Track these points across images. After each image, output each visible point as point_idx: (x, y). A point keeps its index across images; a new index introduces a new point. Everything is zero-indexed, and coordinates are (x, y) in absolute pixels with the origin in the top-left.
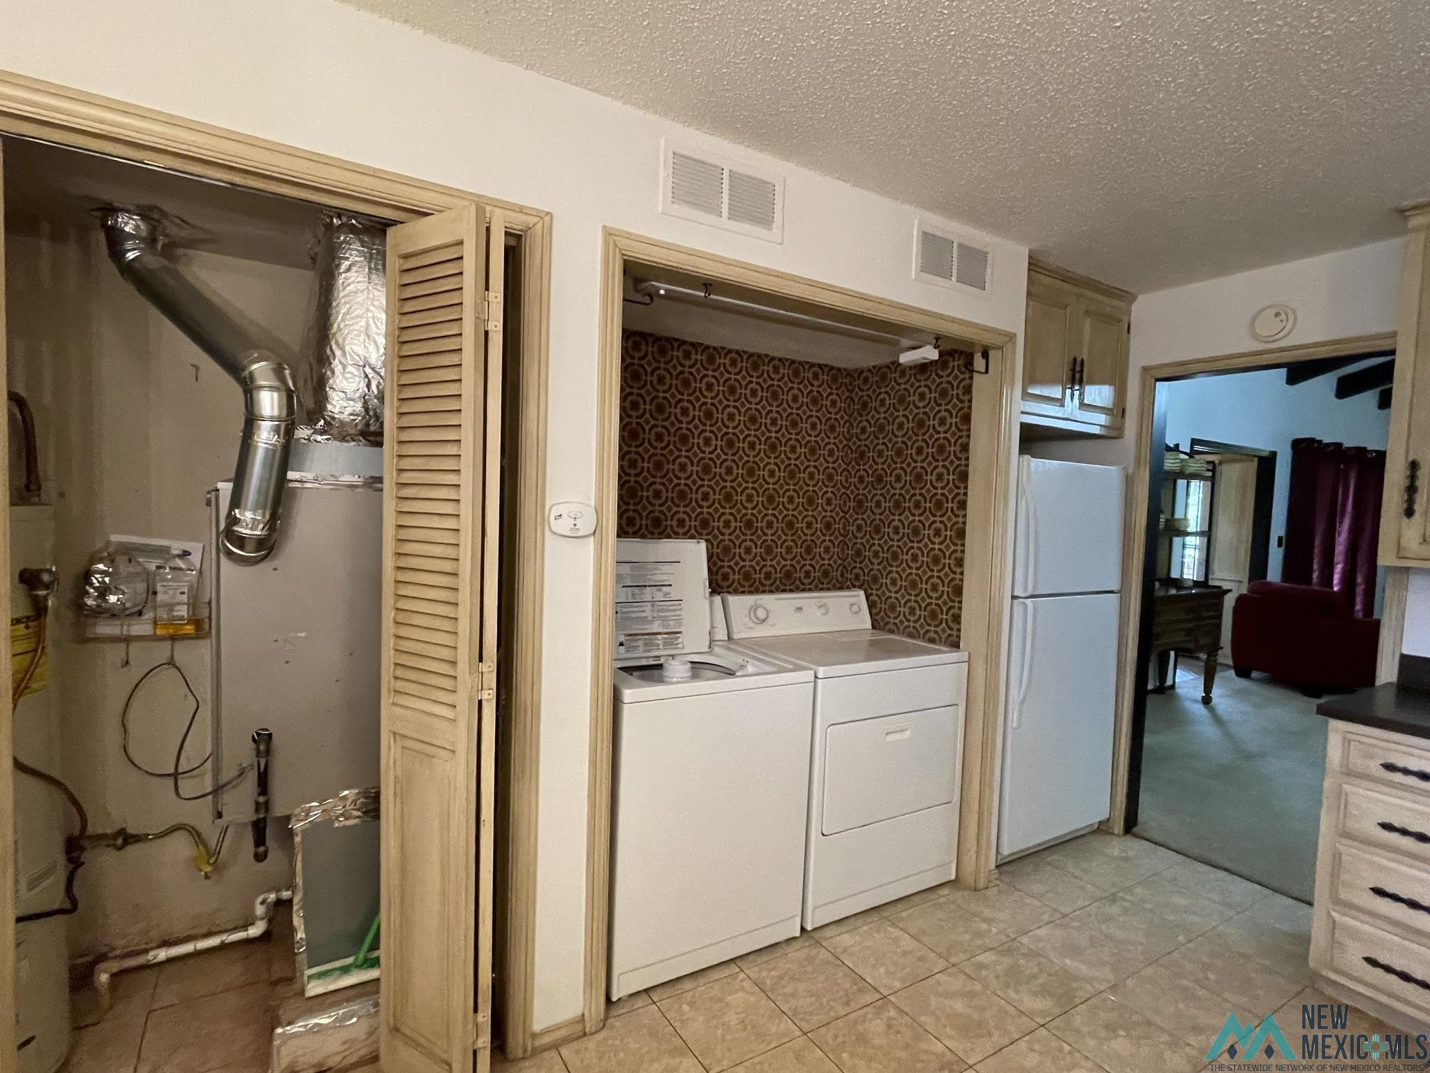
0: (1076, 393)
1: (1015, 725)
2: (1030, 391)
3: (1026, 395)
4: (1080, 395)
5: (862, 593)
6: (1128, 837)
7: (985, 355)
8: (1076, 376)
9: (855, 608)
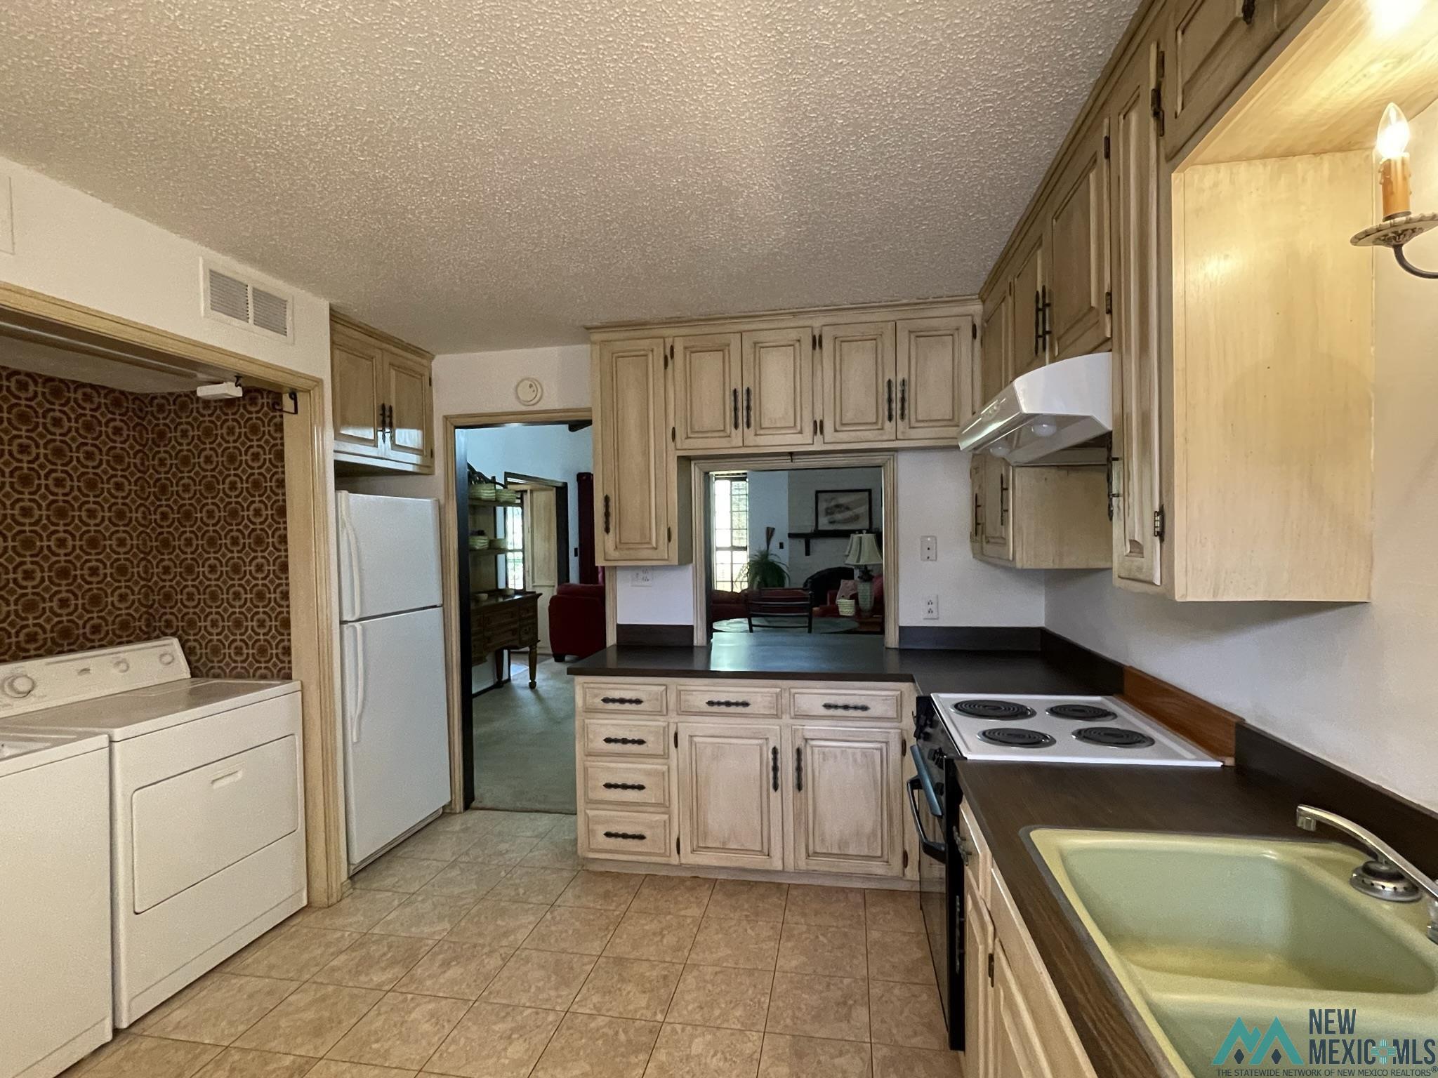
0: (388, 436)
1: (355, 740)
2: (343, 432)
3: (338, 436)
4: (391, 437)
5: (175, 641)
6: (468, 812)
7: (293, 395)
8: (386, 419)
9: (167, 659)
